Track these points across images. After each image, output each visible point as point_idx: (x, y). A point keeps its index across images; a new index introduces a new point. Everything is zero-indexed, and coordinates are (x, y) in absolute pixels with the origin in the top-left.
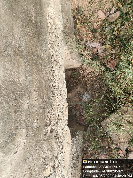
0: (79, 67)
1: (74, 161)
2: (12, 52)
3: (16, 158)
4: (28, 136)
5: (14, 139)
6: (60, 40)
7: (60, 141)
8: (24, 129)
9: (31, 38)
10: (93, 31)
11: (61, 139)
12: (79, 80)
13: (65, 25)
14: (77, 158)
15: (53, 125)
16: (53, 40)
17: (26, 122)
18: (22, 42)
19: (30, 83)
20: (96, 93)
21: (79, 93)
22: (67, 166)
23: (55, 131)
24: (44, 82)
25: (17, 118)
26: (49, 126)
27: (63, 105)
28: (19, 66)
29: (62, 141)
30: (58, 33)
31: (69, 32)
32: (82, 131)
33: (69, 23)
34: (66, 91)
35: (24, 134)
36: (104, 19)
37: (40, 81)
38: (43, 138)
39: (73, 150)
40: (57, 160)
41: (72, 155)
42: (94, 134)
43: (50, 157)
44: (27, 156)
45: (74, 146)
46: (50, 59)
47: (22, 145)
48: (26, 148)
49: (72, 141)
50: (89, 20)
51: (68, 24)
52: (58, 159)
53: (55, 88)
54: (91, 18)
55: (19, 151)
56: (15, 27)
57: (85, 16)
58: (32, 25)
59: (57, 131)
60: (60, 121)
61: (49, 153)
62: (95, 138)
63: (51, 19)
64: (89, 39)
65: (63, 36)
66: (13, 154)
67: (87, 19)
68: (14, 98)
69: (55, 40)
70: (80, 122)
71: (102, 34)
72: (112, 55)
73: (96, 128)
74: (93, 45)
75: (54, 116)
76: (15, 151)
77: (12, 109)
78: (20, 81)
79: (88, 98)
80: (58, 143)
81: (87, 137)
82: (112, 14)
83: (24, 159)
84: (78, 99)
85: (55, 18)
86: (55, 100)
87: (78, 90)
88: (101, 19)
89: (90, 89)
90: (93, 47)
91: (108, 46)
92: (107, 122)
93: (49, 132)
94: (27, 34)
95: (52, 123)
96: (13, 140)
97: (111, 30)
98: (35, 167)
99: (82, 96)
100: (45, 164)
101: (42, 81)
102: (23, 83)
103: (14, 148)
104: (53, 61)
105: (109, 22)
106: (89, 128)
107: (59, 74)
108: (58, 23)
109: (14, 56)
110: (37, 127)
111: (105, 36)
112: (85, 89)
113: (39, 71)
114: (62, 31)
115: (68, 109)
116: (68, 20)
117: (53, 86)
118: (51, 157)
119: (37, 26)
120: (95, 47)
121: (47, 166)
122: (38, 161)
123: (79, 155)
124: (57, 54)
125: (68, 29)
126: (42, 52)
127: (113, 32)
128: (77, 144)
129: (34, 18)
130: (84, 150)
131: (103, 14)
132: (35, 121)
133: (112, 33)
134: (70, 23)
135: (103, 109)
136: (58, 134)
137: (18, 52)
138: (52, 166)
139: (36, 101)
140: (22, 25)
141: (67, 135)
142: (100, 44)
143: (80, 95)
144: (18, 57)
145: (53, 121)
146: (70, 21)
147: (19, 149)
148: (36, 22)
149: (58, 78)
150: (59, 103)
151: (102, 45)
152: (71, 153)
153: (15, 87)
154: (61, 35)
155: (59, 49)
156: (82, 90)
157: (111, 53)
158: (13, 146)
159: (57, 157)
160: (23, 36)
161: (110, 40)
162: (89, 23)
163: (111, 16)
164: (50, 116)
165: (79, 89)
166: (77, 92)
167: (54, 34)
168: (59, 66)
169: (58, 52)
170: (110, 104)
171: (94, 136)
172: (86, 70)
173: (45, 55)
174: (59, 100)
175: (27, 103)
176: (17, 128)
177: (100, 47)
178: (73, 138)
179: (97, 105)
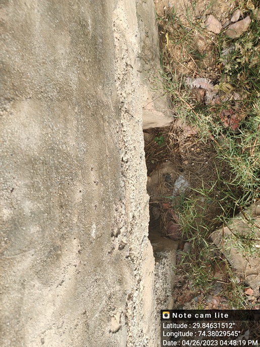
0: (167, 127)
1: (159, 306)
2: (55, 94)
3: (62, 293)
4: (82, 252)
5: (58, 256)
6: (134, 71)
7: (136, 266)
8: (75, 239)
9: (86, 67)
10: (197, 56)
11: (138, 263)
12: (167, 152)
13: (143, 44)
14: (165, 302)
15: (124, 236)
16: (124, 73)
17: (78, 227)
18: (70, 75)
19: (84, 153)
20: (200, 178)
21: (167, 177)
22: (147, 315)
23: (126, 246)
24: (108, 153)
25: (63, 218)
26: (117, 237)
27: (141, 198)
28: (66, 120)
29: (139, 267)
30: (132, 58)
31: (150, 57)
32: (173, 250)
33: (151, 39)
34: (145, 171)
35: (75, 248)
36: (218, 31)
37: (101, 152)
38: (106, 258)
39: (157, 286)
40: (131, 302)
41: (156, 294)
42: (197, 256)
43: (119, 295)
44: (80, 290)
45: (159, 277)
46: (119, 108)
47: (71, 270)
48: (79, 275)
49: (157, 268)
50: (188, 34)
51: (148, 41)
52: (132, 300)
53: (127, 164)
54: (193, 30)
55: (67, 281)
56: (59, 46)
57: (180, 26)
58: (87, 43)
59: (131, 246)
60: (136, 229)
61: (118, 288)
62: (199, 264)
63: (120, 32)
64: (188, 71)
65: (140, 65)
66: (56, 285)
67: (185, 33)
68: (58, 180)
69: (126, 72)
70: (168, 234)
71: (214, 61)
72: (233, 103)
73: (202, 246)
74: (196, 83)
75: (126, 218)
76: (61, 279)
77: (55, 200)
78: (69, 149)
79: (184, 187)
80: (132, 271)
81: (184, 262)
82: (235, 22)
83: (75, 296)
84: (164, 189)
85: (127, 29)
86: (127, 188)
87: (165, 170)
88: (213, 33)
89: (189, 170)
90: (195, 88)
91: (225, 85)
92: (223, 233)
93: (117, 248)
94: (79, 60)
95: (122, 231)
96: (56, 259)
97: (232, 53)
98: (93, 312)
99: (172, 184)
100: (111, 308)
101: (105, 151)
102: (72, 153)
103: (58, 273)
104: (123, 113)
105: (229, 39)
106: (186, 244)
107: (134, 138)
108: (131, 40)
109: (59, 100)
110: (98, 237)
111: (219, 66)
112: (179, 170)
113: (100, 131)
114: (138, 56)
115: (148, 205)
116: (149, 34)
117: (122, 160)
118: (121, 296)
119: (96, 45)
120: (200, 88)
121: (114, 312)
122: (98, 302)
123: (168, 296)
124: (130, 99)
125: (149, 51)
126: (106, 94)
127: (237, 58)
128: (165, 274)
129: (92, 28)
130: (177, 287)
131: (218, 22)
132: (94, 226)
133: (235, 59)
134: (153, 39)
135: (215, 209)
136: (133, 252)
137: (64, 94)
138: (122, 312)
139: (95, 187)
140: (72, 42)
141: (147, 256)
142: (210, 81)
143: (169, 181)
144: (65, 103)
145: (124, 228)
146: (153, 35)
147: (67, 276)
148: (94, 37)
149: (132, 146)
150: (134, 194)
151: (215, 82)
152: (155, 290)
153: (60, 160)
154: (137, 63)
155: (134, 90)
156: (173, 171)
157: (231, 99)
158: (57, 271)
159: (131, 296)
160: (73, 63)
161: (231, 74)
162: (189, 40)
163: (232, 26)
164: (118, 217)
165: (167, 169)
166: (164, 175)
167: (124, 61)
168: (133, 122)
169: (131, 96)
170: (228, 199)
171: (197, 259)
172: (182, 131)
173: (110, 102)
174: (135, 189)
175: (80, 191)
176: (63, 237)
177: (211, 87)
178: (157, 263)
179: (203, 200)
